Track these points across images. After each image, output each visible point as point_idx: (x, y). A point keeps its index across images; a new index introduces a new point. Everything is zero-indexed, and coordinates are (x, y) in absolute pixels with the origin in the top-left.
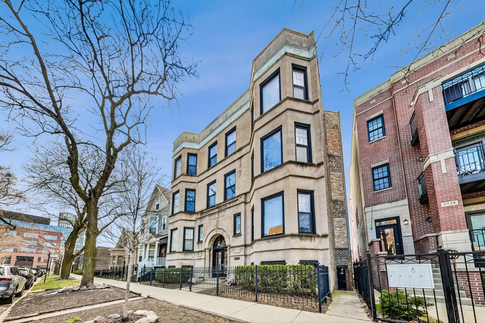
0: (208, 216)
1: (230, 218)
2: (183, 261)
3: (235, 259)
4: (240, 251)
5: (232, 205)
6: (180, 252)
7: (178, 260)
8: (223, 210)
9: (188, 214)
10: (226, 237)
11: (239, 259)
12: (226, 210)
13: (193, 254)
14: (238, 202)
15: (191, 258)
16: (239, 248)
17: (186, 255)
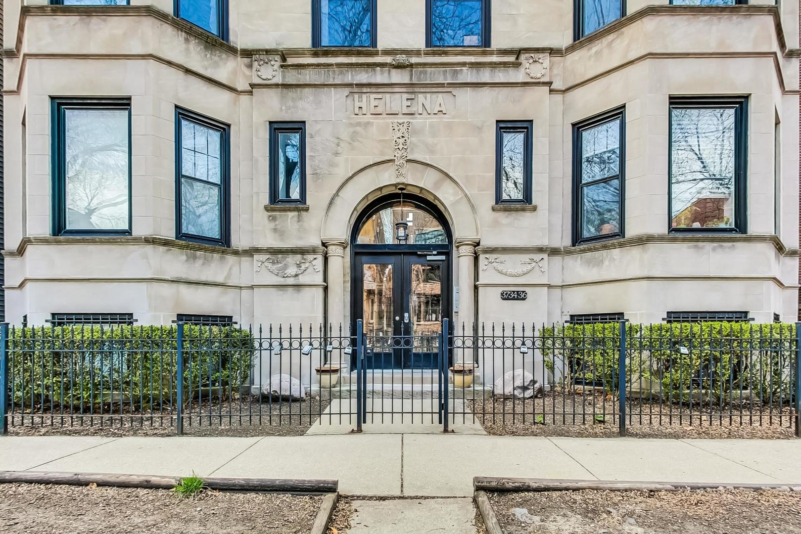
0: (346, 91)
1: (480, 129)
2: (183, 289)
3: (506, 297)
4: (529, 267)
5: (486, 76)
6: (166, 243)
7: (156, 285)
8: (441, 85)
9: (193, 42)
10: (454, 204)
11: (523, 299)
12: (455, 91)
13: (231, 259)
14: (519, 76)
15: (220, 279)
16: (526, 257)
17: (199, 262)
